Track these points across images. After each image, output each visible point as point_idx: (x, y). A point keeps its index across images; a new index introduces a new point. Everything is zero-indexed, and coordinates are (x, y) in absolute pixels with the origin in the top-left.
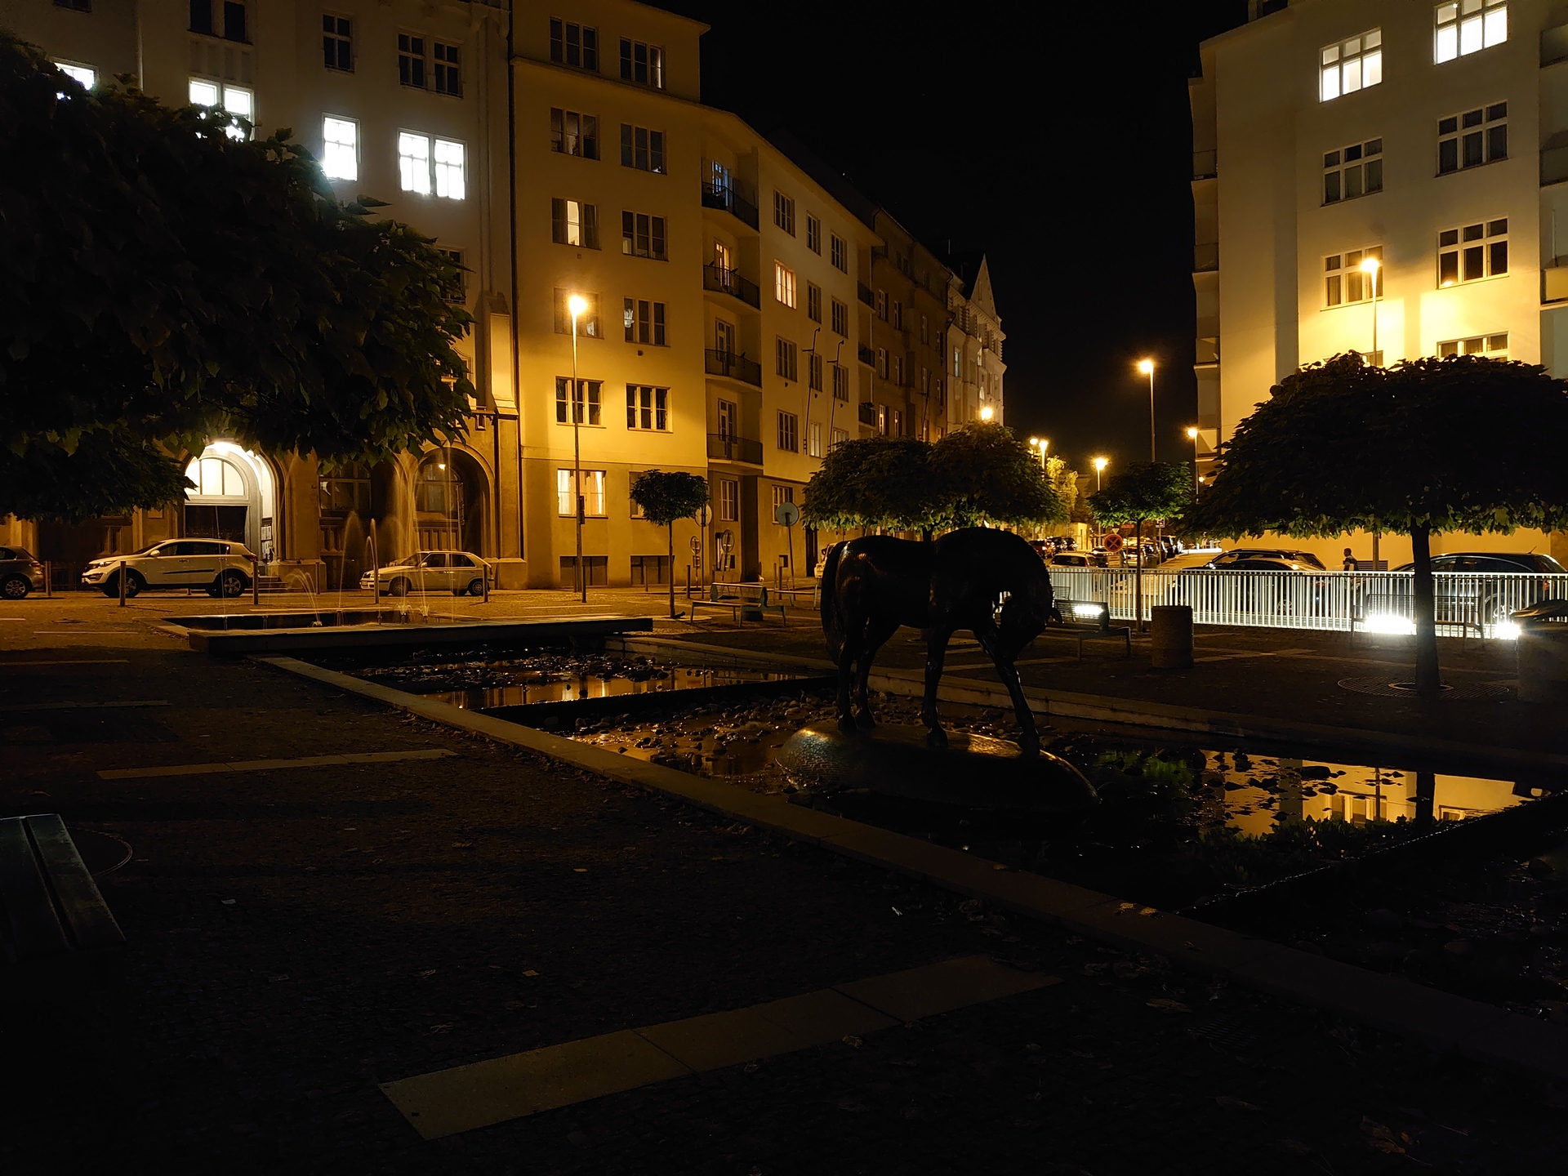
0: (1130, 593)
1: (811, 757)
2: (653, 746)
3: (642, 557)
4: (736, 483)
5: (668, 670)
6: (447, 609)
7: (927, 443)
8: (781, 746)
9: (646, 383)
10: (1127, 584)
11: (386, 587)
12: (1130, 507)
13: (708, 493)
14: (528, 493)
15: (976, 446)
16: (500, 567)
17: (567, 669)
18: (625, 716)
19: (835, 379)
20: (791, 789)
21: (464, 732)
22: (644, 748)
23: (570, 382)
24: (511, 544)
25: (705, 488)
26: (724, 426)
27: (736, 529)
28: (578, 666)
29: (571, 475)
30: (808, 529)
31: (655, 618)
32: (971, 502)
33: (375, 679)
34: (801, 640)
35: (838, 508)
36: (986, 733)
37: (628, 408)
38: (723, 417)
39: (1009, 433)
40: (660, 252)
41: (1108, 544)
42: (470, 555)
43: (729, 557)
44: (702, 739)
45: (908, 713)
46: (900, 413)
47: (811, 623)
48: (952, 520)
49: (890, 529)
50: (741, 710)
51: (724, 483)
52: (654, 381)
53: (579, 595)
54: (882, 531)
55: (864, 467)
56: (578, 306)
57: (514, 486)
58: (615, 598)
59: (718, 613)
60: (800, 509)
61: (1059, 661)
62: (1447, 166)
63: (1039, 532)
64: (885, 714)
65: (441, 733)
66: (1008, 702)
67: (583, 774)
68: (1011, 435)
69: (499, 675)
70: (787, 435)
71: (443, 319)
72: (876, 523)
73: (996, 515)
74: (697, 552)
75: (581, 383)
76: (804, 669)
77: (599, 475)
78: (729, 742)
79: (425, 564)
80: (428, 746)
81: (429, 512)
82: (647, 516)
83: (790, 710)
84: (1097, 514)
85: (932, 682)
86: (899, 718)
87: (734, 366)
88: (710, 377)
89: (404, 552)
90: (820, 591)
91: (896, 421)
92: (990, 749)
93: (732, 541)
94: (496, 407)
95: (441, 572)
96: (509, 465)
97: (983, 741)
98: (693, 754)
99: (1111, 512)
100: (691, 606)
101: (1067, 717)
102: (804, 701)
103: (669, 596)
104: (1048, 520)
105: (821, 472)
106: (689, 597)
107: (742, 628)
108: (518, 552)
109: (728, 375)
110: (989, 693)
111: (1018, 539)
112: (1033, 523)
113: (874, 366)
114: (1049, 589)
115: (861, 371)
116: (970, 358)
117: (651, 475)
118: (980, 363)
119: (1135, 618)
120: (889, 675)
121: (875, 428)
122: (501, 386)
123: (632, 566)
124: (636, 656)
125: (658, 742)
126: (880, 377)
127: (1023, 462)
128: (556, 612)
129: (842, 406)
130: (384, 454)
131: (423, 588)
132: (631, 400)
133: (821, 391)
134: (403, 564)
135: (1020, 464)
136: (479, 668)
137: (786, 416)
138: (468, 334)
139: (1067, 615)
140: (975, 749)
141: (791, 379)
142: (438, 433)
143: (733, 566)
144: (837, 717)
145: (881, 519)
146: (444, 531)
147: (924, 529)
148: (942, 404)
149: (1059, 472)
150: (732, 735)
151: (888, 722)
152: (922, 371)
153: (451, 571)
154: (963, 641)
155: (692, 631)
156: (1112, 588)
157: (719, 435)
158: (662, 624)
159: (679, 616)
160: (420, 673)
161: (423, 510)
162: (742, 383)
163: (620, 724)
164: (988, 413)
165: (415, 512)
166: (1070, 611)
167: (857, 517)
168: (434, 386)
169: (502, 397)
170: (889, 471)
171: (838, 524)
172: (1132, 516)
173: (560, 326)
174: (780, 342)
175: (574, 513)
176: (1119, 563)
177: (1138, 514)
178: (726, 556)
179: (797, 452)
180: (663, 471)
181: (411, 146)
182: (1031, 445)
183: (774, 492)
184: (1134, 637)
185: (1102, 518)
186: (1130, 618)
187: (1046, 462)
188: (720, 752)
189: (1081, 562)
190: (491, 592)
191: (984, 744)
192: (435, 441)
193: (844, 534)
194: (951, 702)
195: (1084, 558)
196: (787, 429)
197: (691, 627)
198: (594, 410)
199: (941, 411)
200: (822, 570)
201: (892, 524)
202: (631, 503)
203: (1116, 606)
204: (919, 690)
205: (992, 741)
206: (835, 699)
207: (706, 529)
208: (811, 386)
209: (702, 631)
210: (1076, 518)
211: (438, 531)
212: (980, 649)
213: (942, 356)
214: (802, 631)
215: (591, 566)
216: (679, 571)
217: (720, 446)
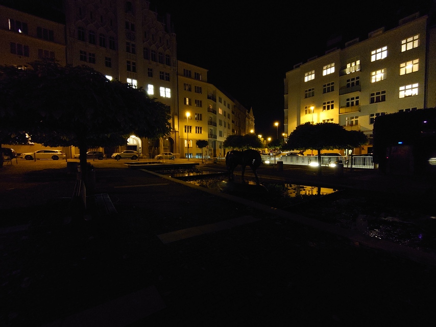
0: (274, 159)
6: (168, 162)
7: (242, 136)
9: (199, 126)
11: (159, 158)
12: (274, 146)
14: (180, 144)
15: (250, 136)
16: (176, 155)
19: (228, 126)
20: (221, 190)
21: (170, 181)
24: (178, 151)
25: (208, 143)
29: (187, 141)
30: (224, 149)
32: (249, 145)
34: (223, 167)
35: (229, 146)
37: (196, 130)
38: (210, 131)
39: (255, 134)
40: (201, 106)
42: (171, 153)
46: (238, 131)
48: (246, 148)
51: (211, 142)
55: (233, 139)
56: (188, 114)
57: (178, 142)
59: (209, 162)
60: (223, 146)
61: (263, 170)
62: (324, 92)
63: (260, 150)
65: (167, 181)
70: (221, 134)
71: (167, 117)
73: (253, 147)
75: (188, 126)
76: (223, 171)
77: (191, 141)
79: (164, 155)
80: (165, 183)
81: (165, 146)
82: (198, 147)
84: (269, 147)
85: (243, 174)
87: (212, 123)
88: (209, 125)
89: (161, 153)
94: (175, 130)
96: (177, 139)
99: (271, 147)
104: (261, 148)
105: (226, 140)
107: (213, 165)
108: (179, 153)
109: (211, 125)
110: (252, 175)
111: (256, 151)
112: (259, 148)
113: (234, 124)
114: (261, 159)
115: (232, 124)
116: (249, 123)
117: (199, 141)
118: (251, 123)
119: (274, 163)
120: (236, 172)
121: (234, 133)
122: (176, 127)
127: (257, 139)
128: (184, 162)
129: (229, 130)
130: (158, 138)
131: (164, 158)
133: (226, 127)
134: (161, 155)
137: (220, 131)
138: (171, 119)
141: (221, 125)
142: (166, 135)
145: (235, 148)
146: (167, 149)
147: (242, 149)
148: (245, 130)
149: (263, 140)
152: (242, 124)
153: (168, 156)
157: (210, 134)
158: (201, 164)
159: (203, 163)
162: (214, 126)
164: (252, 131)
165: (163, 147)
166: (264, 162)
167: (232, 147)
168: (165, 127)
170: (236, 140)
171: (229, 148)
173: (186, 118)
174: (220, 120)
175: (187, 147)
176: (272, 155)
179: (222, 137)
180: (201, 140)
181: (162, 89)
182: (259, 136)
183: (218, 143)
184: (274, 166)
187: (261, 139)
188: (210, 184)
189: (266, 154)
190: (175, 159)
191: (251, 183)
194: (246, 176)
197: (205, 165)
198: (191, 131)
201: (237, 148)
202: (196, 145)
203: (272, 161)
204: (241, 175)
208: (224, 127)
209: (207, 165)
210: (265, 148)
213: (245, 122)
214: (223, 165)
217: (210, 136)
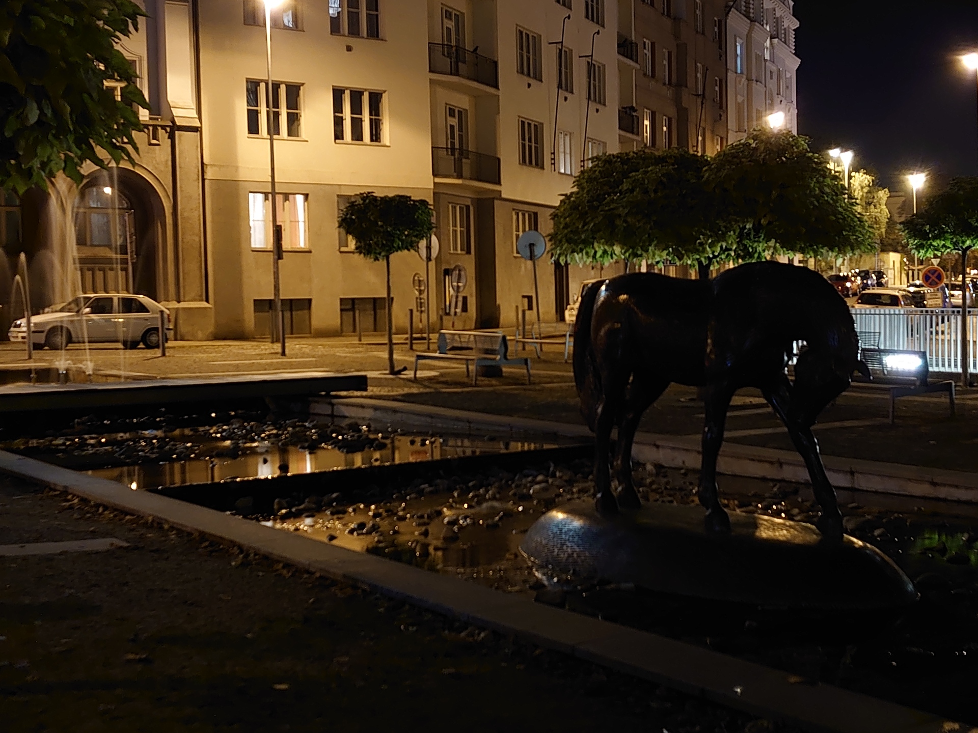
0: (953, 337)
1: (562, 545)
2: (369, 533)
3: (353, 300)
4: (468, 207)
5: (387, 438)
6: (116, 366)
7: (702, 156)
8: (525, 531)
9: (357, 85)
10: (950, 327)
11: (41, 339)
12: (953, 233)
13: (433, 220)
14: (213, 222)
15: (764, 159)
16: (181, 312)
17: (263, 439)
18: (335, 495)
19: (589, 77)
20: (538, 585)
21: (138, 518)
22: (358, 535)
23: (263, 85)
24: (193, 284)
25: (429, 215)
26: (453, 137)
27: (469, 264)
28: (277, 435)
29: (266, 199)
30: (557, 264)
31: (370, 374)
32: (757, 229)
33: (29, 453)
34: (550, 399)
35: (594, 238)
36: (777, 514)
37: (335, 117)
38: (451, 126)
39: (803, 143)
41: (926, 278)
42: (142, 298)
43: (460, 299)
44: (428, 524)
45: (681, 489)
46: (670, 119)
47: (562, 379)
48: (735, 251)
49: (658, 263)
50: (476, 488)
51: (454, 208)
52: (366, 82)
53: (277, 347)
54: (648, 266)
55: (625, 186)
57: (196, 214)
58: (321, 350)
59: (447, 368)
60: (547, 239)
61: (867, 423)
64: (653, 491)
65: (110, 519)
66: (803, 475)
67: (284, 567)
68: (806, 146)
69: (180, 447)
70: (530, 147)
71: (106, 12)
72: (641, 256)
73: (790, 246)
74: (421, 292)
75: (276, 86)
76: (553, 436)
77: (300, 199)
78: (461, 528)
79: (88, 310)
80: (94, 535)
81: (92, 245)
82: (359, 249)
83: (537, 487)
84: (913, 242)
85: (710, 452)
86: (670, 496)
87: (464, 62)
88: (435, 76)
89: (63, 296)
90: (572, 339)
91: (665, 129)
92: (782, 534)
93: (463, 280)
94: (173, 117)
95: (108, 320)
96: (189, 187)
97: (774, 524)
98: (417, 542)
99: (929, 239)
100: (413, 359)
101: (876, 492)
102: (553, 475)
103: (387, 347)
104: (853, 250)
105: (572, 193)
106: (411, 348)
107: (476, 385)
108: (201, 296)
109: (457, 73)
110: (781, 464)
111: (815, 275)
112: (834, 254)
113: (637, 62)
114: (852, 337)
115: (621, 68)
116: (755, 51)
117: (364, 199)
118: (767, 57)
119: (960, 370)
120: (658, 443)
121: (639, 138)
123: (342, 310)
124: (347, 421)
125: (375, 528)
126: (645, 75)
127: (821, 179)
128: (250, 368)
129: (597, 111)
130: (35, 178)
131: (86, 340)
132: (338, 107)
133: (572, 92)
134: (61, 311)
135: (818, 182)
136: (155, 437)
137: (529, 124)
138: (137, 29)
139: (877, 367)
140: (764, 533)
141: (535, 78)
142: (102, 153)
143: (465, 309)
144: (594, 495)
145: (647, 251)
146: (112, 269)
147: (700, 263)
148: (721, 107)
149: (865, 190)
150: (465, 518)
151: (656, 500)
152: (696, 67)
153: (120, 318)
154: (748, 400)
155: (415, 391)
156: (931, 333)
157: (447, 148)
158: (379, 382)
159: (399, 372)
160: (83, 445)
161: (85, 244)
162: (475, 84)
163: (329, 505)
164: (778, 120)
165: (75, 247)
166: (881, 362)
167: (617, 249)
168: (95, 95)
169: (181, 105)
170: (655, 191)
171: (594, 257)
172: (955, 244)
173: (251, 17)
174: (521, 33)
175: (270, 246)
176: (940, 301)
177: (964, 242)
178: (457, 297)
179: (543, 168)
180: (378, 194)
182: (832, 158)
183: (515, 217)
184: (958, 393)
185: (919, 247)
186: (953, 370)
187: (850, 177)
188: (451, 539)
189: (894, 301)
190: (170, 344)
191: (776, 528)
192: (98, 161)
193: (602, 268)
194: (735, 476)
195: (897, 297)
196: (530, 140)
197: (414, 385)
198: (293, 119)
199: (721, 116)
200: (575, 312)
201: (661, 256)
202: (339, 233)
203: (937, 355)
204: (694, 461)
205: (784, 524)
206: (591, 473)
207: (432, 264)
208: (560, 86)
209: (428, 390)
210: (887, 246)
211: (104, 270)
212: (770, 409)
213: (720, 48)
214: (551, 390)
215: (291, 310)
216: (399, 316)
217: (448, 162)
